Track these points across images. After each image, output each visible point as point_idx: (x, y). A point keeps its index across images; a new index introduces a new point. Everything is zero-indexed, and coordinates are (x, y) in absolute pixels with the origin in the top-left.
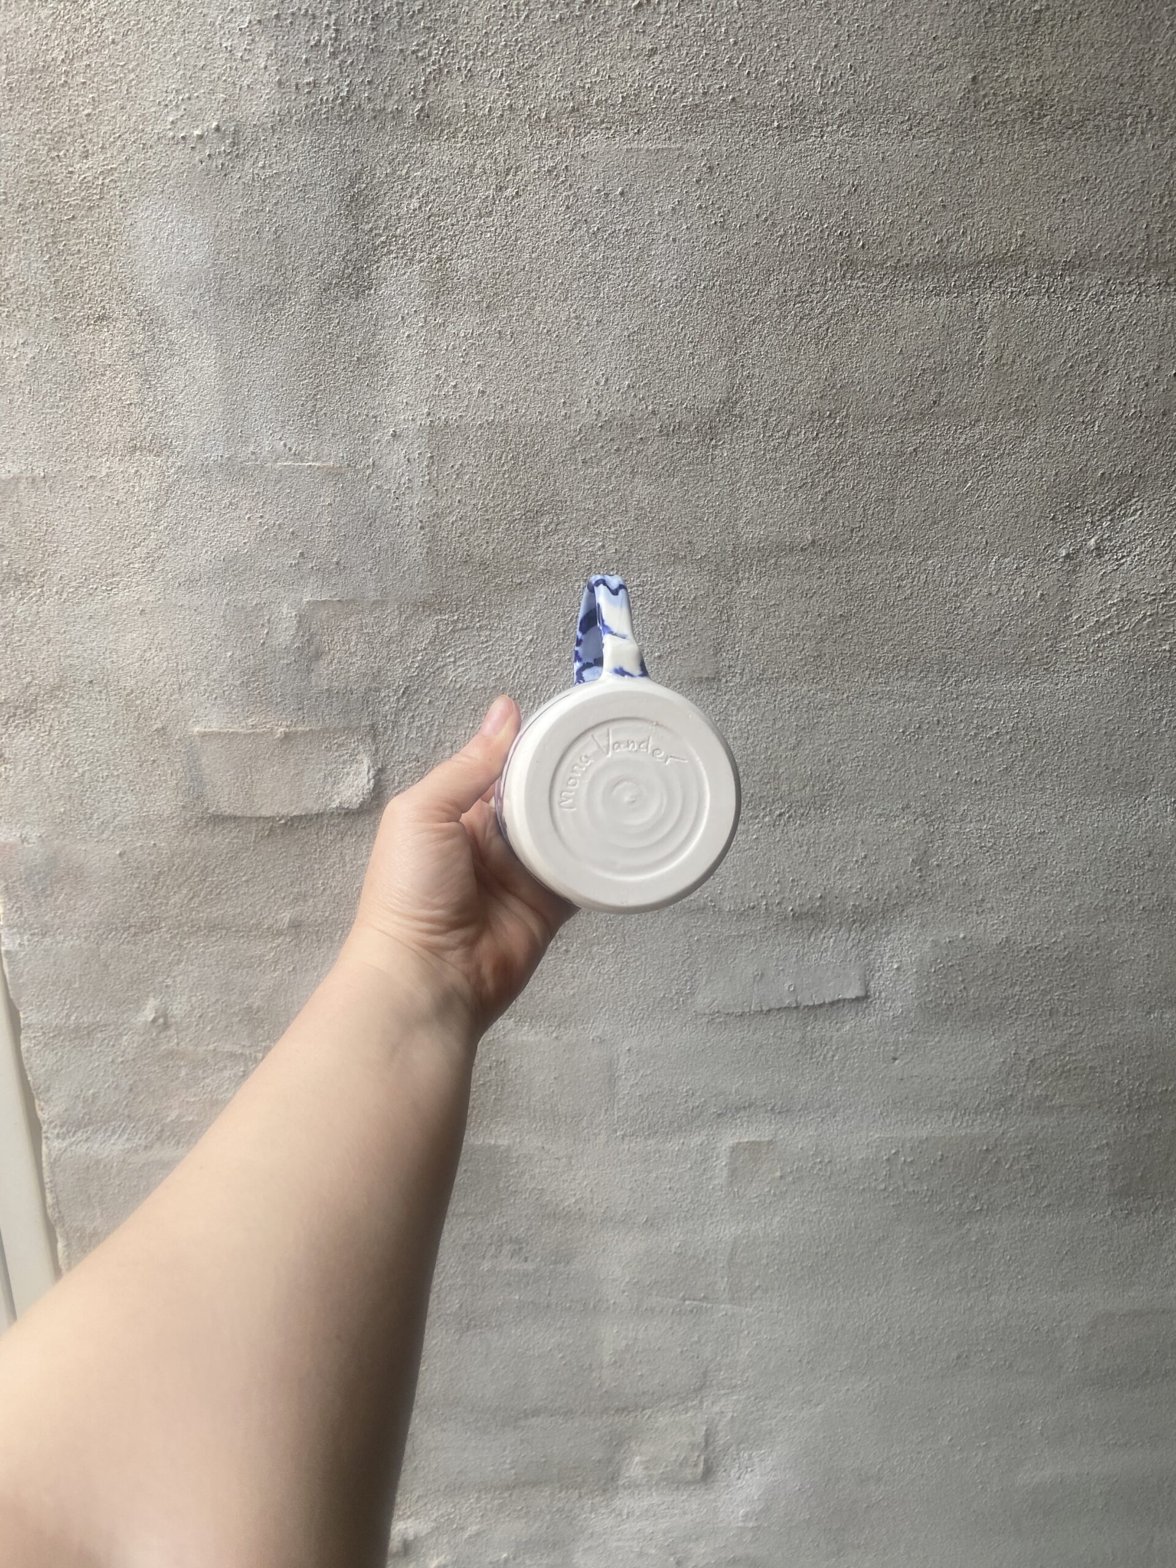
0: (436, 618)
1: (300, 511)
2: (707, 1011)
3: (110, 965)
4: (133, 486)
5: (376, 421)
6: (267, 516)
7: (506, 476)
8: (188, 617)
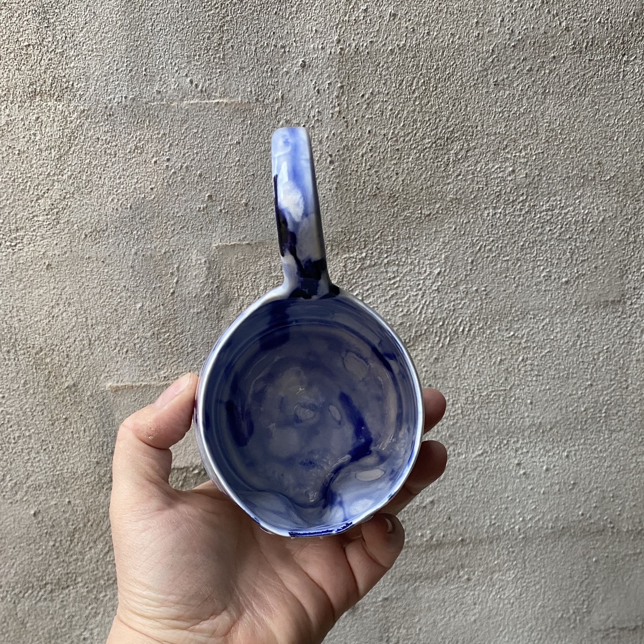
0: (345, 256)
1: (208, 151)
2: (602, 628)
3: (27, 622)
4: (35, 135)
5: (285, 52)
6: (174, 159)
7: (417, 103)
8: (96, 270)
